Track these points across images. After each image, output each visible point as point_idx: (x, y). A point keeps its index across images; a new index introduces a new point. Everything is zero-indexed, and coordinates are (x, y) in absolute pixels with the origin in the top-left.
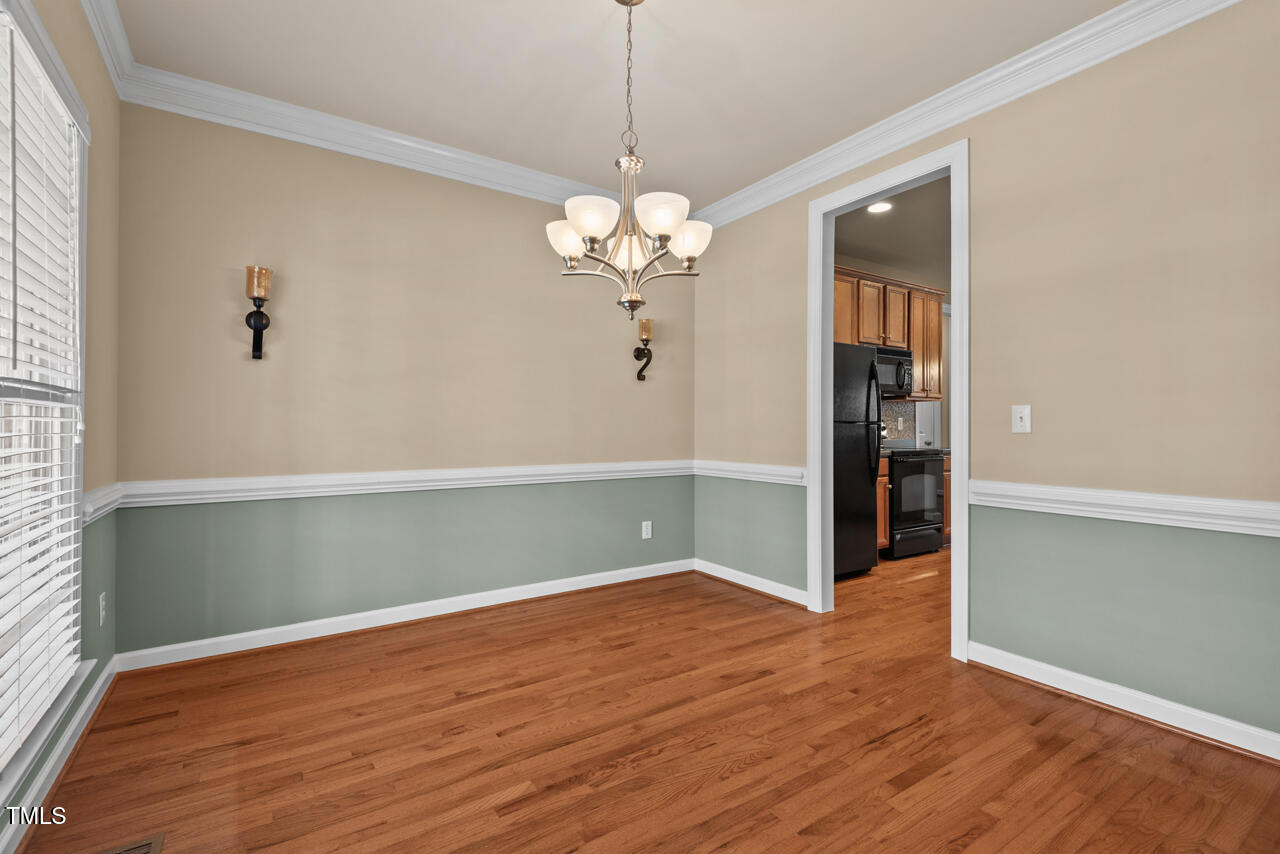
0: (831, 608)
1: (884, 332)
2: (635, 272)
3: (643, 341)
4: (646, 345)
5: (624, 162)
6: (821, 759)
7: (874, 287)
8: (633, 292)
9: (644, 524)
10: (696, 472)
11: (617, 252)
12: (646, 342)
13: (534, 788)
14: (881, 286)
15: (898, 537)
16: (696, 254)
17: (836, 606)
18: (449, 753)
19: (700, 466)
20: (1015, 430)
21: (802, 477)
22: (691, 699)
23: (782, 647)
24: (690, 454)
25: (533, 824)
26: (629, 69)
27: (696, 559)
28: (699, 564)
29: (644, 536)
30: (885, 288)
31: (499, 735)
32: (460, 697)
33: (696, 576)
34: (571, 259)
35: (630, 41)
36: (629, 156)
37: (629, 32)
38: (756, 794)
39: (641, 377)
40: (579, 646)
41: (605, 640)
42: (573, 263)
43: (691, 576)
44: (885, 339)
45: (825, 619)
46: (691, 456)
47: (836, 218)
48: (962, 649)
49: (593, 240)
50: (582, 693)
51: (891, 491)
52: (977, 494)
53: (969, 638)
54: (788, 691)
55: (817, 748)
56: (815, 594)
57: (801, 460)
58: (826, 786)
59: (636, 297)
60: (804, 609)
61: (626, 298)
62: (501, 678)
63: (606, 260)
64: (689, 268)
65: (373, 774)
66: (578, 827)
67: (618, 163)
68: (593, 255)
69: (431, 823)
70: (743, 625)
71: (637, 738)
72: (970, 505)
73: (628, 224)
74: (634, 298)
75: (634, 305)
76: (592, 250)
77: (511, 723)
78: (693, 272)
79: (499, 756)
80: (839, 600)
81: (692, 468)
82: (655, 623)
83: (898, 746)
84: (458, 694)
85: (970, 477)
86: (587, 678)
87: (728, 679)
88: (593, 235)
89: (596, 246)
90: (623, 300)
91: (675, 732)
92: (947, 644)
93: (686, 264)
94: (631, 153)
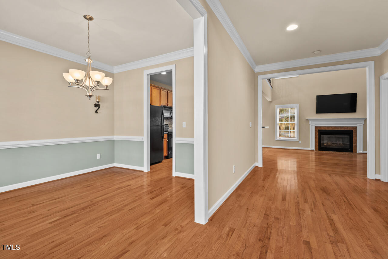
0: (149, 170)
1: (167, 103)
2: (91, 87)
3: (97, 102)
4: (98, 103)
5: (87, 60)
6: (137, 198)
7: (164, 91)
8: (90, 93)
9: (98, 155)
10: (115, 139)
11: (86, 81)
12: (98, 102)
13: (60, 217)
14: (167, 91)
15: (170, 153)
16: (108, 85)
17: (151, 170)
18: (32, 217)
19: (116, 137)
20: (183, 127)
21: (143, 139)
22: (108, 194)
23: (135, 180)
24: (113, 134)
25: (61, 223)
26: (89, 37)
27: (115, 164)
28: (115, 165)
29: (98, 158)
30: (167, 92)
31: (48, 210)
32: (33, 205)
33: (115, 168)
34: (71, 83)
35: (89, 30)
36: (89, 59)
37: (89, 28)
38: (120, 207)
39: (96, 112)
40: (75, 188)
41: (84, 186)
42: (72, 84)
43: (113, 168)
44: (168, 104)
45: (148, 173)
46: (114, 135)
47: (150, 76)
48: (175, 174)
49: (77, 80)
50: (75, 198)
51: (168, 142)
52: (177, 141)
53: (176, 171)
54: (133, 188)
55: (136, 197)
56: (145, 167)
57: (142, 135)
58: (136, 202)
59: (91, 94)
60: (143, 172)
61: (88, 94)
62: (47, 199)
63: (81, 85)
64: (106, 88)
65: (4, 226)
66: (74, 221)
67: (85, 60)
68: (78, 84)
69: (28, 230)
70: (126, 177)
71: (91, 203)
72: (176, 143)
73: (88, 76)
74: (90, 95)
75: (90, 96)
76: (77, 82)
77: (52, 207)
78: (107, 89)
79: (49, 214)
80: (151, 169)
81: (114, 138)
82: (100, 180)
83: (154, 193)
84: (32, 205)
85: (176, 137)
86: (77, 195)
87: (119, 188)
88: (78, 79)
89: (78, 82)
90: (87, 95)
91: (102, 200)
92: (172, 174)
93: (105, 87)
94: (89, 58)
